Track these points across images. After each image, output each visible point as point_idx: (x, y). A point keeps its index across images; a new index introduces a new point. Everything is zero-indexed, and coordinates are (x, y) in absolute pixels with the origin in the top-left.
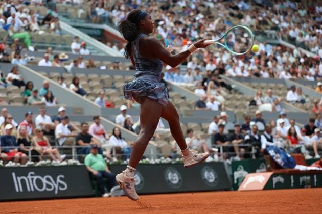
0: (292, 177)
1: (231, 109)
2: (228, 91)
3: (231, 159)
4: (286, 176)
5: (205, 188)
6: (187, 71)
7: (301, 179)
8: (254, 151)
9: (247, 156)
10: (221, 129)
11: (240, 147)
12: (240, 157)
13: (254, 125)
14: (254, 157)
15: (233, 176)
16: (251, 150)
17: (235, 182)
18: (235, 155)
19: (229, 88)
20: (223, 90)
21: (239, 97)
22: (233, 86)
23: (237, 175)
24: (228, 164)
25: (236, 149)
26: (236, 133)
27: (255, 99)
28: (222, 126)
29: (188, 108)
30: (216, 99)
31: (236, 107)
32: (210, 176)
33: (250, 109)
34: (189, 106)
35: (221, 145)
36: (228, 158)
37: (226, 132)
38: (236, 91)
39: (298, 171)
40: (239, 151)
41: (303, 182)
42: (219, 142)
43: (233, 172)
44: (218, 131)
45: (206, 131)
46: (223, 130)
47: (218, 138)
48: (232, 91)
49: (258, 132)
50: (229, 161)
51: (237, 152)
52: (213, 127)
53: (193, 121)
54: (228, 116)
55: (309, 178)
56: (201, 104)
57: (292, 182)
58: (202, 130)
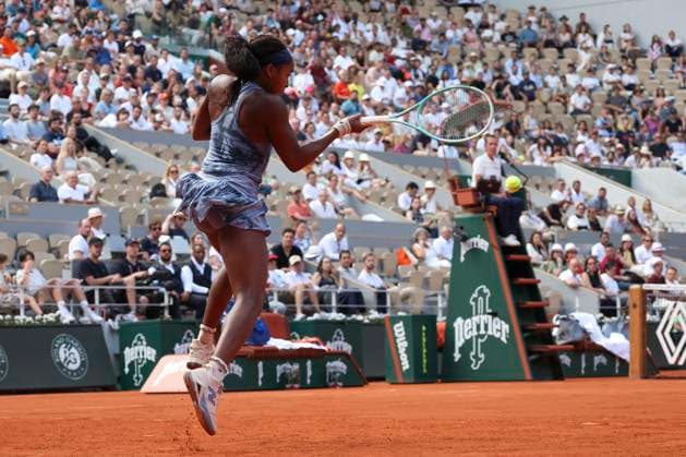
0: (260, 364)
1: (112, 204)
3: (118, 317)
4: (248, 362)
5: (62, 385)
7: (280, 369)
8: (167, 301)
10: (94, 249)
11: (140, 292)
12: (138, 314)
15: (120, 357)
16: (161, 298)
17: (127, 370)
18: (127, 310)
19: (105, 154)
21: (128, 175)
23: (130, 354)
24: (112, 330)
25: (131, 297)
27: (164, 182)
28: (97, 243)
29: (16, 198)
31: (122, 198)
32: (70, 356)
33: (153, 204)
34: (17, 193)
35: (95, 285)
36: (111, 316)
37: (105, 256)
38: (120, 161)
39: (274, 350)
40: (137, 301)
41: (283, 375)
43: (122, 349)
44: (88, 255)
45: (57, 252)
46: (99, 253)
47: (88, 269)
48: (112, 161)
50: (115, 324)
51: (132, 304)
53: (30, 229)
54: (104, 216)
55: (296, 367)
57: (261, 375)
58: (50, 250)
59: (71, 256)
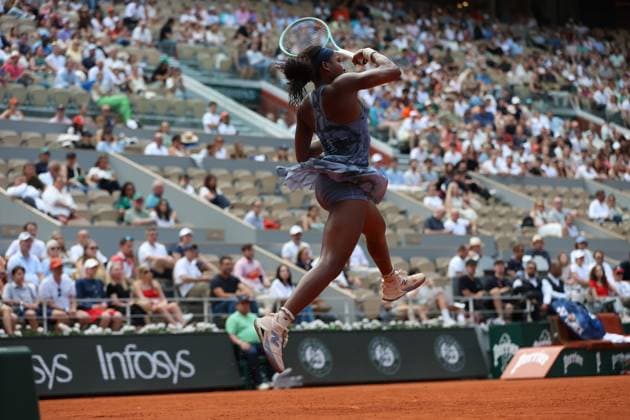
0: (598, 355)
1: (488, 233)
2: (483, 199)
3: (489, 322)
4: (588, 353)
5: (442, 374)
6: (410, 164)
7: (615, 359)
8: (529, 308)
9: (517, 317)
10: (470, 269)
11: (505, 301)
12: (505, 318)
13: (529, 262)
14: (529, 319)
15: (491, 353)
16: (524, 306)
17: (496, 363)
18: (496, 316)
19: (485, 195)
20: (474, 199)
21: (504, 210)
22: (492, 192)
23: (498, 350)
24: (484, 332)
25: (498, 305)
26: (497, 275)
27: (532, 214)
28: (472, 264)
29: (412, 232)
30: (462, 215)
31: (498, 229)
32: (450, 353)
33: (524, 233)
34: (413, 227)
35: (471, 298)
36: (483, 320)
37: (479, 273)
38: (497, 200)
39: (609, 344)
40: (504, 308)
41: (618, 364)
42: (466, 292)
43: (492, 347)
44: (466, 271)
45: (443, 271)
46: (474, 271)
47: (465, 284)
48: (491, 200)
49: (537, 275)
50: (484, 327)
51: (499, 310)
52: (456, 265)
53: (421, 254)
54: (483, 245)
56: (435, 223)
57: (599, 363)
58: (437, 270)
59: (451, 274)
